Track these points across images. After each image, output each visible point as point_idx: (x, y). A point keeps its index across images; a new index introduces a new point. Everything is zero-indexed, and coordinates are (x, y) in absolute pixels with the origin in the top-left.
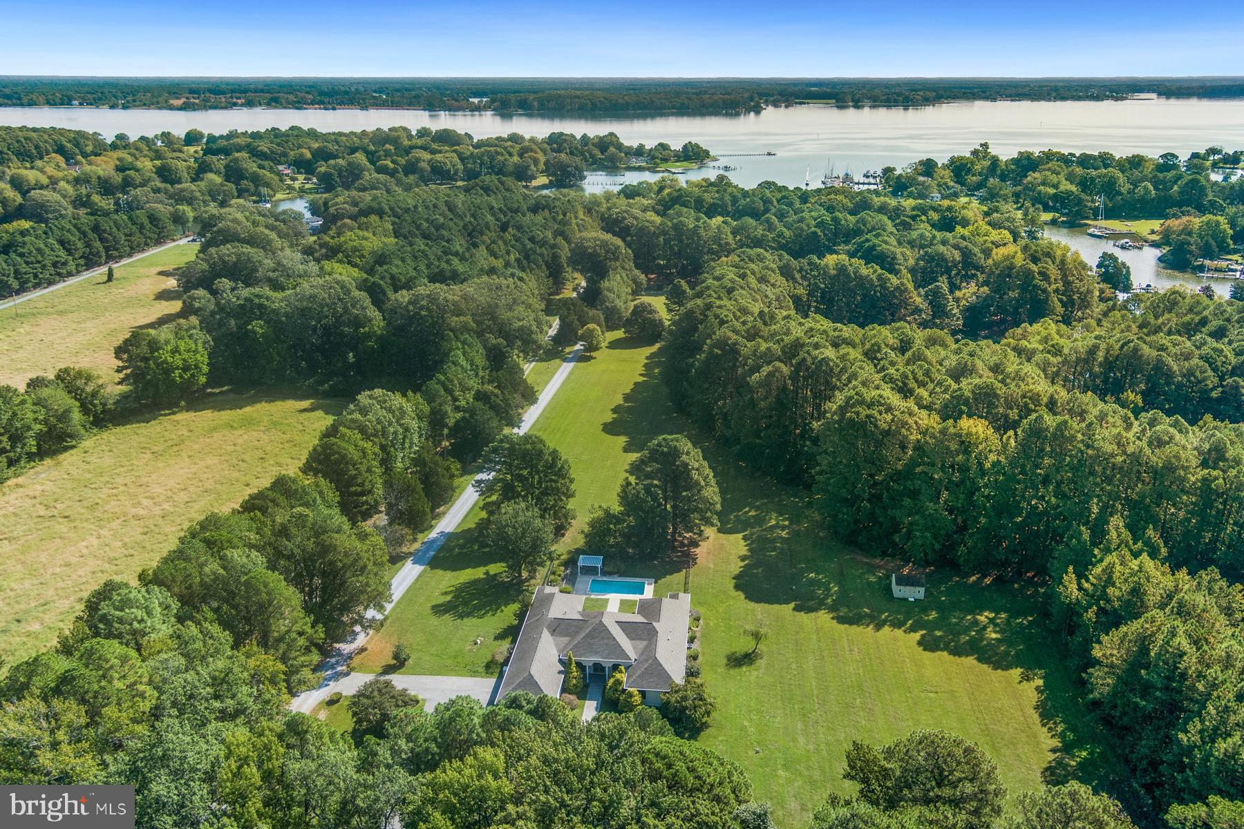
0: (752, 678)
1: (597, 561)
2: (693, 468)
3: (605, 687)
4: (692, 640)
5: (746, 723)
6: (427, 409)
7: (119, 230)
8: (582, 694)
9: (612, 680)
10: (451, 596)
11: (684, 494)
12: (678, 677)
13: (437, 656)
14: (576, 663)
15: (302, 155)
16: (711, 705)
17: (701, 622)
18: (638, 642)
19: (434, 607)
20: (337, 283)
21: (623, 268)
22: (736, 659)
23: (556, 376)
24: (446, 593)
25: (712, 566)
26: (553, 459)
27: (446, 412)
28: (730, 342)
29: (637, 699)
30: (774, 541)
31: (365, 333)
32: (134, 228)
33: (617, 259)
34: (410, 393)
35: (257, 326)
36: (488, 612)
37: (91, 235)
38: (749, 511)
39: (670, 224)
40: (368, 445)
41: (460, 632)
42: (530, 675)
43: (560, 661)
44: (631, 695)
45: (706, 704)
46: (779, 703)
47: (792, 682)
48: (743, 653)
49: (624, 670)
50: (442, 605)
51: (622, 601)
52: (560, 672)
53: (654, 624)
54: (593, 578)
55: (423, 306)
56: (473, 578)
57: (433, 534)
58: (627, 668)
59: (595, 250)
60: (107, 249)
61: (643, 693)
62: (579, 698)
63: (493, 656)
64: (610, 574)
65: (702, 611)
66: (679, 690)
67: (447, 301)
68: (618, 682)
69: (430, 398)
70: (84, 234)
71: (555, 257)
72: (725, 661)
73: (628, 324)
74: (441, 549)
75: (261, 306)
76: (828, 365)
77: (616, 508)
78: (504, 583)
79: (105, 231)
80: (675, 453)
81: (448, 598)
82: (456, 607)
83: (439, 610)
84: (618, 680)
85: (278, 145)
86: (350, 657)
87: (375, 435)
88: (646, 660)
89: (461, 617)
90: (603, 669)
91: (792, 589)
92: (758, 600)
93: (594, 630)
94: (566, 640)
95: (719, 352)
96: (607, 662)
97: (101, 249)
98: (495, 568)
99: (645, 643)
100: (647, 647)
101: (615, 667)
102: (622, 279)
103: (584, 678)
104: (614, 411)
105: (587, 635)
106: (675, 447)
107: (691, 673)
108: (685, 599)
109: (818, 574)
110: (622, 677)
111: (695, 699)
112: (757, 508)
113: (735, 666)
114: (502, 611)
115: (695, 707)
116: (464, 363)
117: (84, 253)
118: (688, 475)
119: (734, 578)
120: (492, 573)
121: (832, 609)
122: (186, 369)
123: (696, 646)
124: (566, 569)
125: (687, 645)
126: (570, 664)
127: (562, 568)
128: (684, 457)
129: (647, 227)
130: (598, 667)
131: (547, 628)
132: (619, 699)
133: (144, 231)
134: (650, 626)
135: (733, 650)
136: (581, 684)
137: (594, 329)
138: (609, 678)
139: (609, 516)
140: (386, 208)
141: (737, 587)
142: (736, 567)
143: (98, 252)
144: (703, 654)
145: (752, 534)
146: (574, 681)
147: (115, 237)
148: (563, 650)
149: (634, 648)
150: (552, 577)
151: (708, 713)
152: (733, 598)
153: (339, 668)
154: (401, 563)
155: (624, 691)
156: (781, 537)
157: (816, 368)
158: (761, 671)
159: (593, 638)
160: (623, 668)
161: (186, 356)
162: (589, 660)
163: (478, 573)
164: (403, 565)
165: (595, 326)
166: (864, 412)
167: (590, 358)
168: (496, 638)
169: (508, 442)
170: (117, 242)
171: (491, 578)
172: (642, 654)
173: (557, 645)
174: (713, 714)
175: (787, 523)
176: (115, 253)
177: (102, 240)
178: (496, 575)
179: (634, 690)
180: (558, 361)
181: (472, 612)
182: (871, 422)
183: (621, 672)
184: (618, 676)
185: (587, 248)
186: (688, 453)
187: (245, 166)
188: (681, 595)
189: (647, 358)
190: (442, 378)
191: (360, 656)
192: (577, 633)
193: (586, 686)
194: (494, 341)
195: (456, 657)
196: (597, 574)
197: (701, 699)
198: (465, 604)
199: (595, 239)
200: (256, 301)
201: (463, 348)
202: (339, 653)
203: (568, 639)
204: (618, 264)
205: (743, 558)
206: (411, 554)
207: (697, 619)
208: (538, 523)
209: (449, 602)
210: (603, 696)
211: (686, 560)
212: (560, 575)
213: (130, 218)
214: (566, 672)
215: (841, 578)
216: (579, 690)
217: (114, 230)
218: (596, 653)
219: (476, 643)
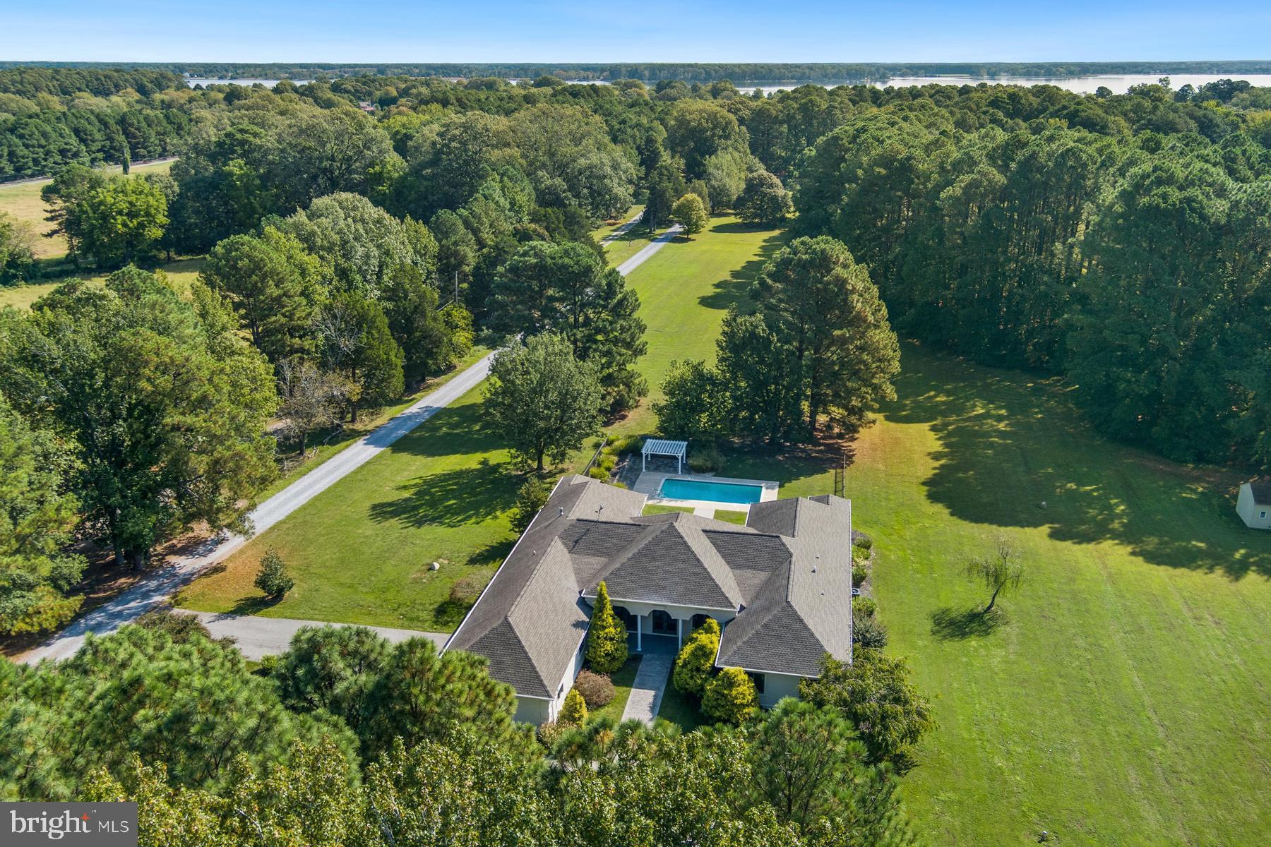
0: (995, 661)
1: (678, 449)
2: (853, 291)
3: (674, 663)
4: (858, 581)
5: (1000, 762)
6: (434, 247)
7: (149, 126)
8: (625, 674)
9: (689, 648)
10: (412, 491)
11: (837, 332)
12: (840, 649)
13: (351, 586)
14: (614, 608)
15: (387, 93)
16: (919, 714)
17: (872, 552)
18: (748, 573)
19: (374, 507)
20: (346, 114)
21: (736, 149)
22: (952, 623)
23: (639, 254)
24: (405, 487)
25: (881, 466)
26: (609, 284)
27: (465, 256)
28: (899, 157)
29: (745, 691)
30: (987, 435)
31: (375, 173)
32: (169, 127)
33: (727, 137)
34: (408, 219)
35: (236, 167)
36: (470, 517)
37: (114, 127)
38: (936, 396)
39: (796, 106)
40: (312, 261)
41: (408, 549)
42: (507, 626)
43: (582, 603)
44: (730, 683)
45: (907, 713)
46: (1069, 720)
47: (1088, 675)
48: (964, 611)
49: (716, 628)
50: (391, 504)
51: (717, 512)
52: (578, 625)
53: (784, 539)
54: (668, 476)
55: (455, 136)
56: (458, 468)
57: (414, 409)
58: (724, 625)
59: (700, 124)
60: (133, 148)
61: (758, 680)
62: (615, 683)
63: (453, 592)
64: (699, 470)
65: (871, 534)
66: (845, 677)
67: (487, 130)
68: (703, 652)
69: (441, 232)
70: (106, 125)
71: (650, 141)
72: (929, 625)
73: (739, 204)
74: (421, 427)
75: (243, 143)
76: (1078, 158)
77: (712, 365)
78: (510, 477)
79: (131, 125)
80: (824, 262)
81: (406, 494)
82: (415, 508)
83: (382, 511)
84: (702, 648)
85: (364, 84)
86: (187, 581)
87: (330, 250)
88: (767, 609)
89: (419, 523)
90: (672, 625)
91: (1039, 507)
92: (977, 518)
93: (657, 541)
94: (596, 562)
95: (883, 172)
96: (681, 610)
97: (125, 144)
98: (497, 456)
99: (762, 576)
100: (768, 582)
101: (699, 621)
102: (735, 160)
103: (632, 640)
104: (717, 286)
105: (640, 554)
106: (823, 251)
107: (865, 641)
108: (842, 507)
109: (1080, 483)
110: (711, 640)
111: (884, 697)
112: (948, 393)
113: (952, 636)
114: (496, 517)
115: (883, 718)
116: (502, 200)
117: (104, 146)
118: (845, 300)
119: (924, 484)
120: (492, 462)
121: (1125, 536)
122: (131, 215)
123: (865, 592)
124: (621, 460)
125: (850, 590)
126: (601, 610)
127: (615, 459)
128: (838, 270)
129: (768, 110)
130: (662, 620)
131: (561, 537)
132: (702, 689)
133: (182, 133)
134: (776, 542)
135: (942, 605)
136: (624, 654)
137: (693, 201)
138: (685, 643)
139: (701, 378)
140: (453, 100)
141: (933, 497)
142: (928, 468)
143: (121, 146)
144: (883, 610)
145: (946, 425)
146: (609, 647)
147: (144, 133)
148: (590, 581)
149: (740, 583)
150: (594, 470)
151: (912, 734)
152: (931, 517)
153: (157, 598)
154: (344, 444)
155: (715, 671)
156: (998, 431)
157: (1056, 164)
158: (1011, 649)
159: (654, 559)
160: (714, 623)
161: (133, 198)
162: (643, 603)
163: (471, 461)
164: (347, 446)
165: (695, 196)
166: (1175, 195)
167: (688, 240)
168: (473, 561)
169: (536, 255)
170: (146, 139)
171: (488, 470)
172: (757, 597)
173: (577, 572)
174: (926, 739)
175: (1003, 412)
176: (142, 151)
177: (127, 135)
178: (499, 465)
179: (737, 671)
180: (643, 241)
181: (441, 517)
182: (1193, 210)
183: (709, 630)
184: (703, 638)
185: (689, 122)
186: (845, 266)
187: (320, 95)
188: (834, 499)
189: (765, 241)
190: (466, 213)
191: (205, 581)
192: (621, 549)
193: (635, 659)
194: (549, 182)
195: (384, 590)
196: (676, 471)
197: (897, 701)
198: (433, 504)
199: (701, 111)
200: (239, 136)
201: (501, 181)
202: (171, 573)
203: (603, 559)
204: (729, 143)
205: (936, 456)
206: (366, 432)
207: (866, 545)
208: (570, 364)
209: (406, 500)
210: (670, 682)
211: (835, 458)
212: (608, 469)
213: (167, 117)
214: (592, 627)
215: (1130, 495)
216: (617, 665)
217: (144, 124)
218: (659, 590)
219: (431, 568)
